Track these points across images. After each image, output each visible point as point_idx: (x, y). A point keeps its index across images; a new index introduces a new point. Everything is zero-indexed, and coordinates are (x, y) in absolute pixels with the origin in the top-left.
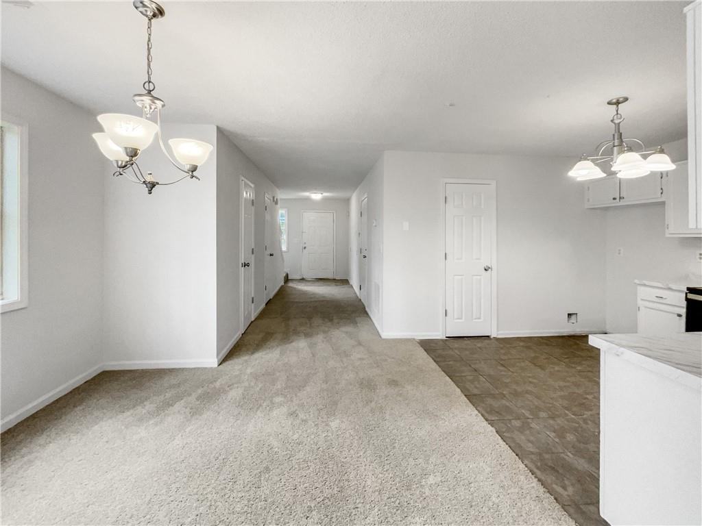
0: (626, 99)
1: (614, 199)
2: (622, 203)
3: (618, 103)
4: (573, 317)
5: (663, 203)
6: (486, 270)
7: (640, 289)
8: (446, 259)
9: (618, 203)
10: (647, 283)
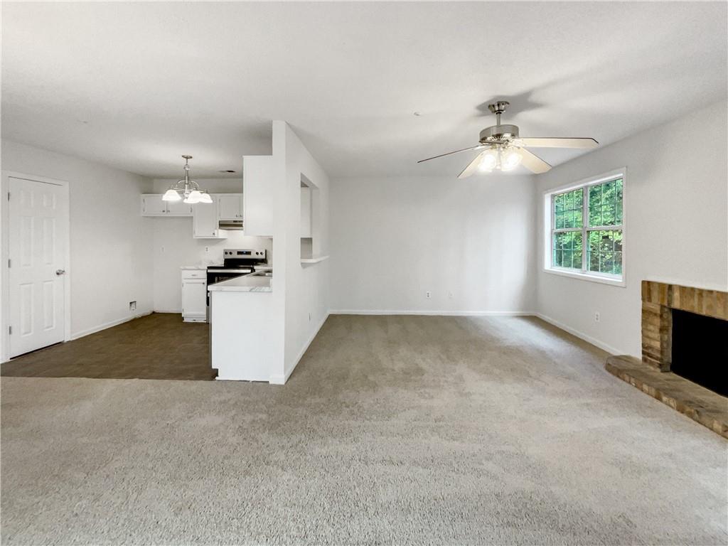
0: (191, 157)
1: (164, 211)
2: (169, 215)
3: (187, 158)
4: (133, 305)
5: (192, 217)
6: (58, 274)
7: (184, 272)
8: (9, 266)
9: (165, 214)
10: (187, 268)
